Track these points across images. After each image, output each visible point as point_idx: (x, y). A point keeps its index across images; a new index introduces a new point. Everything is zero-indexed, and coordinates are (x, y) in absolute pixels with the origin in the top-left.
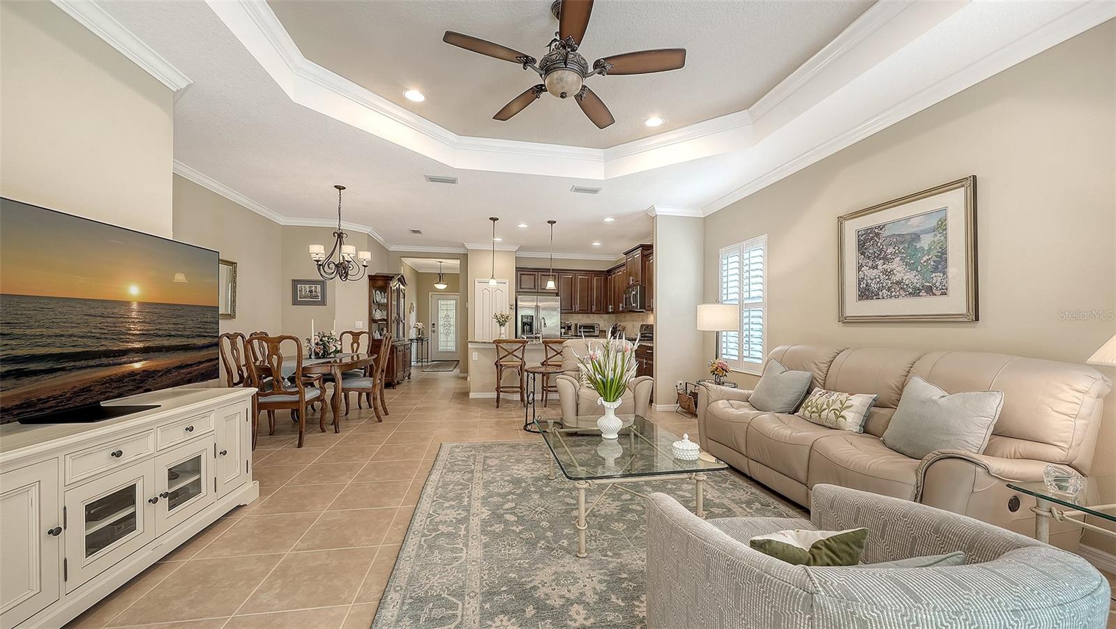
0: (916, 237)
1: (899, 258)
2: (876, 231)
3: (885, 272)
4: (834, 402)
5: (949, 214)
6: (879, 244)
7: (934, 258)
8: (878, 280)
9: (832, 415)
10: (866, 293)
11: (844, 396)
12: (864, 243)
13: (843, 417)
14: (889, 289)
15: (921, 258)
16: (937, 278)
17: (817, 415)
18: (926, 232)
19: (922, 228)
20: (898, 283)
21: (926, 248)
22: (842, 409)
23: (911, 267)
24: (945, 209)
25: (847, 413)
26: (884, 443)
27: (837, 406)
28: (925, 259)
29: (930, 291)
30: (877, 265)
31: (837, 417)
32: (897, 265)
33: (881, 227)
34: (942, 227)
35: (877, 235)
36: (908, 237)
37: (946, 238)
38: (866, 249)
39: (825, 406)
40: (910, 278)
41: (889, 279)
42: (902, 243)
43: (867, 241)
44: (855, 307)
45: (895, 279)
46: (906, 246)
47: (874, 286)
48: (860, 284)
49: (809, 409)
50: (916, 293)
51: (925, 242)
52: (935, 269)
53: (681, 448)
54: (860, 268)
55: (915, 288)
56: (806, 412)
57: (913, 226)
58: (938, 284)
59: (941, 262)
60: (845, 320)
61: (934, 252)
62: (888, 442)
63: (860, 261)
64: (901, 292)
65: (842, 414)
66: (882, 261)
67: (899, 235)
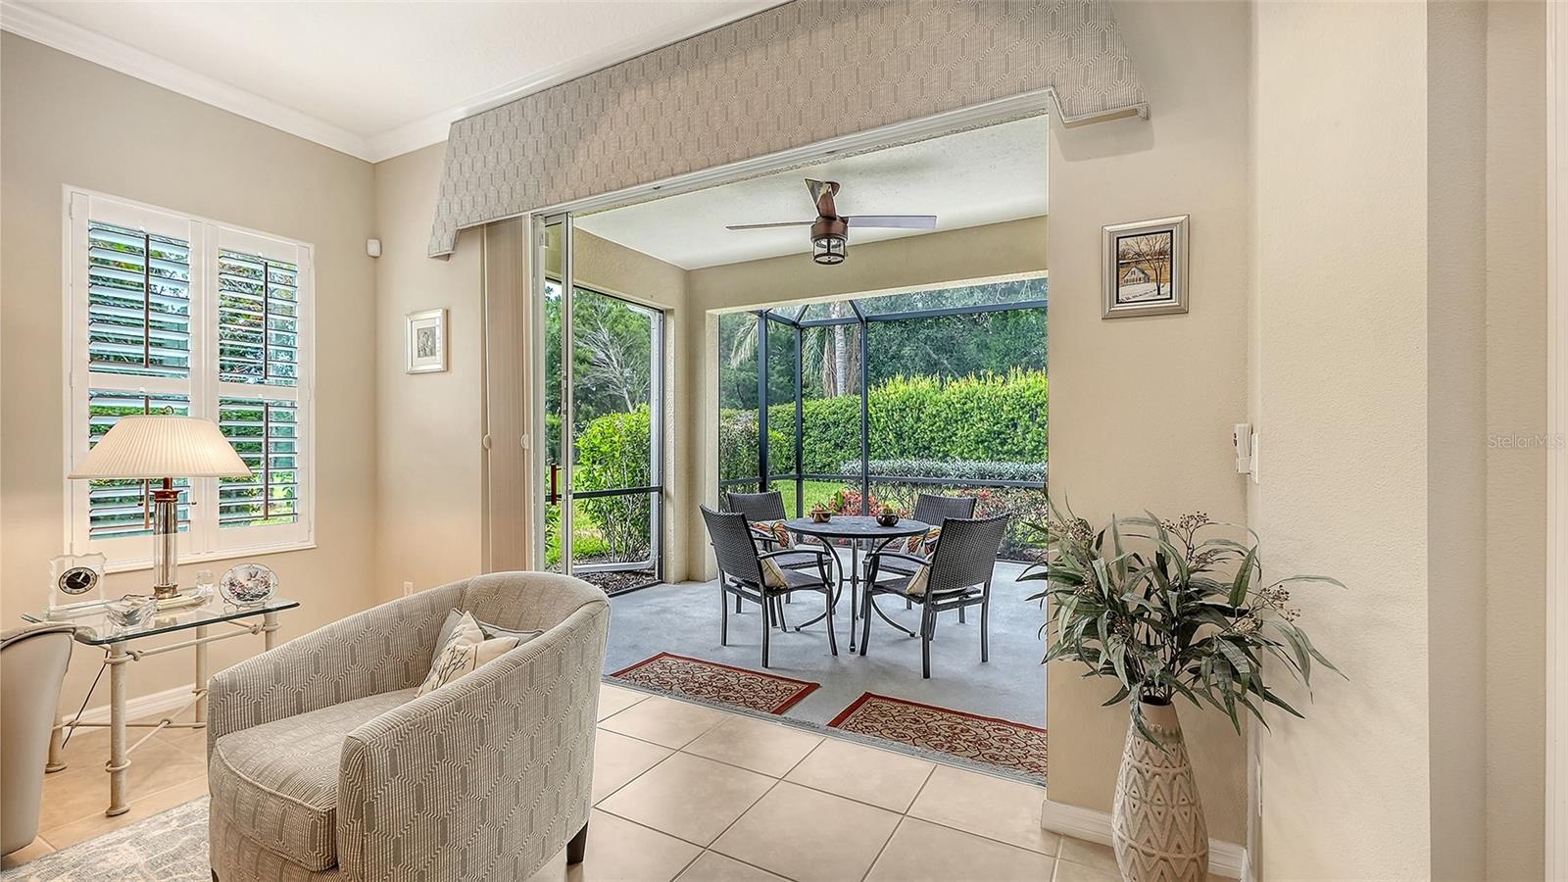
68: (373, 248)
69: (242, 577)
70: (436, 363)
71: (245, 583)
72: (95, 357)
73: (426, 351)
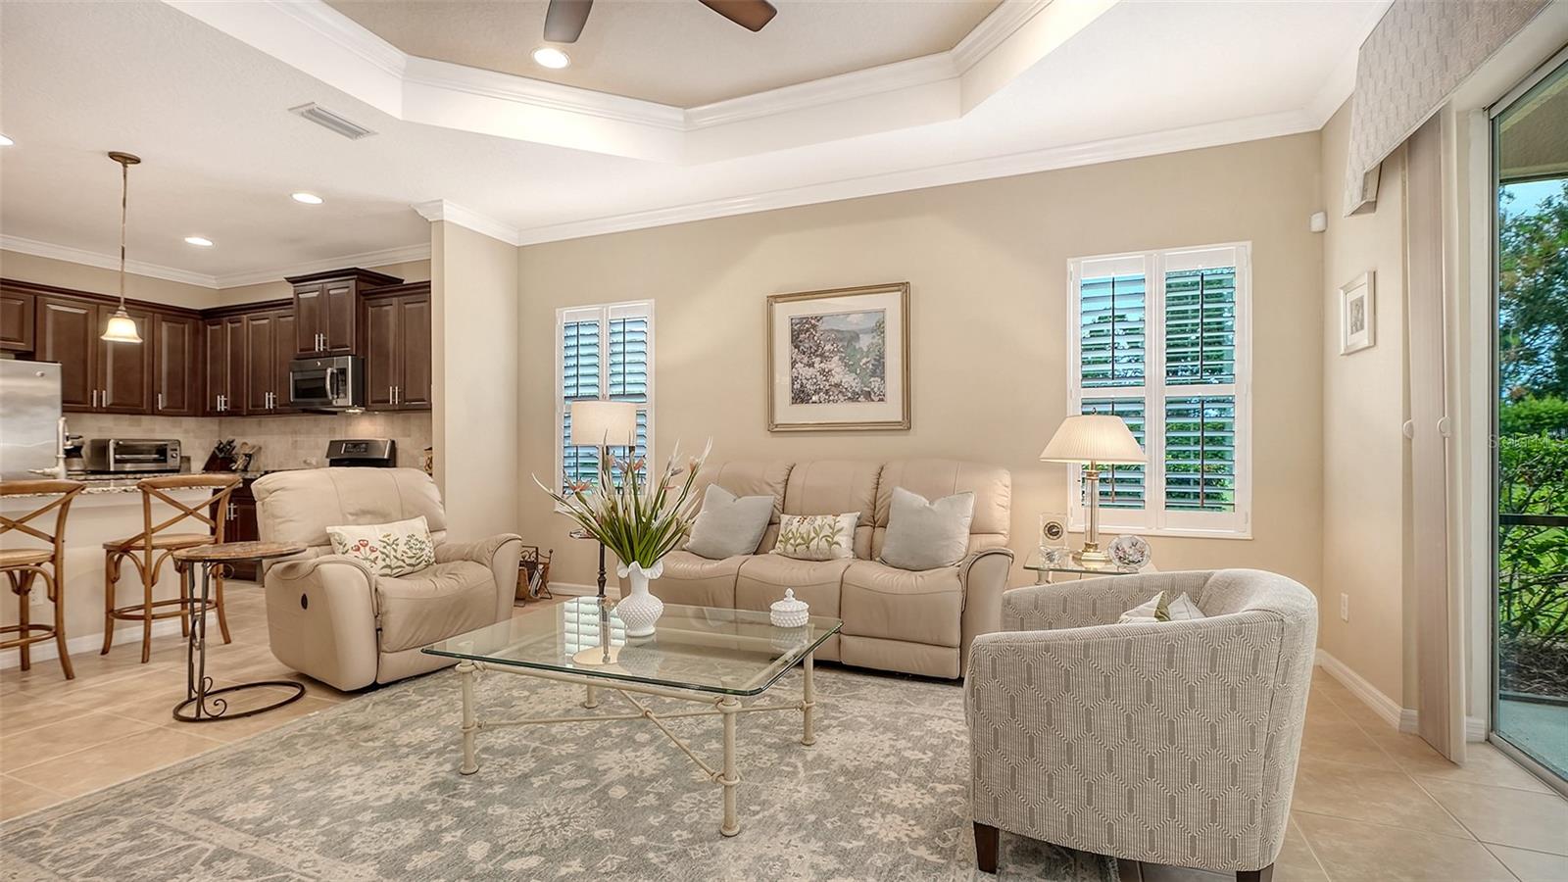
0: (855, 336)
1: (837, 358)
2: (813, 321)
3: (822, 372)
4: (822, 527)
5: (887, 318)
6: (816, 338)
7: (873, 362)
8: (815, 380)
9: (824, 544)
10: (800, 396)
11: (830, 519)
12: (798, 334)
13: (837, 543)
14: (827, 392)
15: (860, 360)
16: (875, 382)
17: (804, 546)
18: (865, 332)
19: (862, 327)
20: (837, 385)
21: (865, 349)
22: (834, 534)
23: (850, 368)
24: (883, 311)
25: (841, 538)
26: (884, 562)
27: (827, 531)
28: (864, 361)
29: (868, 396)
30: (813, 363)
31: (830, 544)
32: (834, 364)
33: (819, 319)
34: (880, 329)
35: (814, 327)
36: (848, 335)
37: (883, 341)
38: (801, 341)
39: (813, 535)
40: (849, 380)
41: (827, 380)
42: (841, 340)
43: (801, 331)
44: (788, 412)
45: (834, 380)
46: (846, 344)
47: (809, 387)
48: (793, 384)
49: (792, 541)
50: (854, 398)
51: (865, 342)
52: (874, 374)
53: (789, 610)
54: (793, 364)
55: (854, 392)
56: (789, 546)
57: (854, 323)
58: (876, 390)
59: (879, 368)
60: (774, 429)
61: (872, 356)
62: (891, 559)
63: (794, 356)
64: (840, 396)
65: (835, 539)
66: (819, 359)
67: (838, 331)
68: (1317, 223)
69: (1126, 546)
70: (1363, 339)
71: (1127, 549)
72: (1085, 376)
73: (1357, 326)
